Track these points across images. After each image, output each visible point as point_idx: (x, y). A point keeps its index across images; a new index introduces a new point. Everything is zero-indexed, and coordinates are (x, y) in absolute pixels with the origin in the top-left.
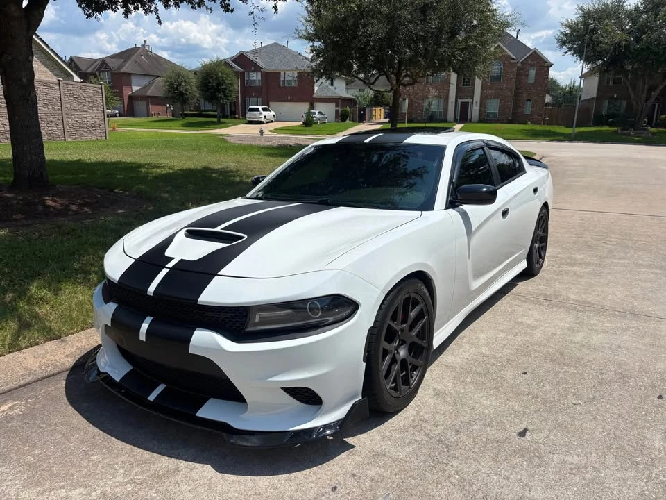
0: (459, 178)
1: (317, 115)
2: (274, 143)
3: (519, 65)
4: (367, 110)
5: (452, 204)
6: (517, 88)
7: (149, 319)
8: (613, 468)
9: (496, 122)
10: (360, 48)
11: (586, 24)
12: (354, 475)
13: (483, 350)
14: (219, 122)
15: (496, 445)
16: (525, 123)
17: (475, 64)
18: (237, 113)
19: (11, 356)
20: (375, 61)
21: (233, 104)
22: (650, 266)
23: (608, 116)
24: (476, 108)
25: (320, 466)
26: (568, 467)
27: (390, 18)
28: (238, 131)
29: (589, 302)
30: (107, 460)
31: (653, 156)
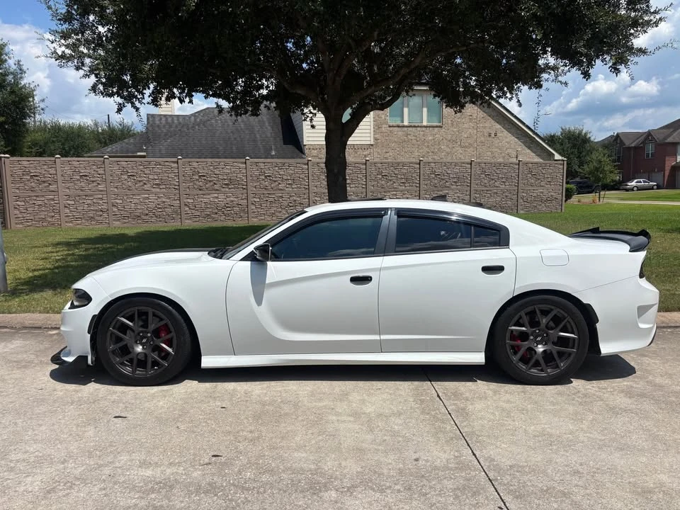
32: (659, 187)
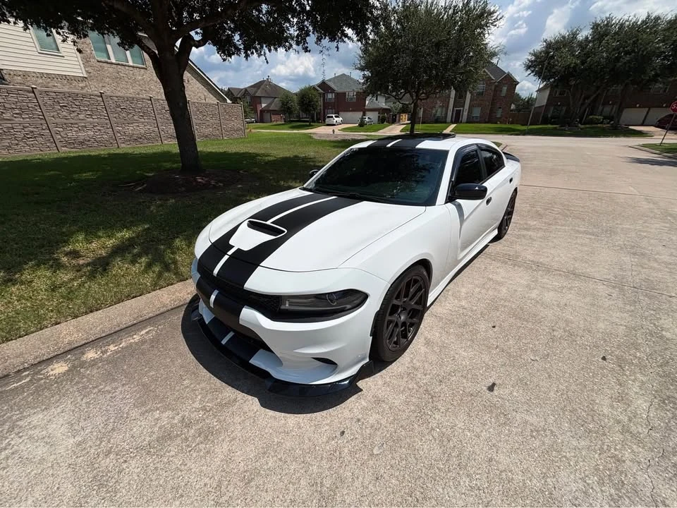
0: (457, 178)
1: (367, 119)
2: (340, 138)
3: (496, 84)
4: (398, 116)
5: (450, 199)
6: (493, 100)
7: (216, 292)
8: (568, 434)
9: (477, 122)
10: (394, 75)
11: (547, 53)
12: (359, 420)
13: (463, 303)
14: (310, 125)
15: (470, 398)
16: (496, 123)
17: (469, 84)
18: (320, 119)
19: (154, 293)
20: (403, 84)
21: (319, 114)
22: (586, 233)
23: (552, 118)
24: (466, 114)
25: (334, 408)
26: (529, 428)
27: (415, 53)
28: (321, 131)
29: (541, 263)
30: (192, 386)
31: (582, 145)
32: (256, 122)
